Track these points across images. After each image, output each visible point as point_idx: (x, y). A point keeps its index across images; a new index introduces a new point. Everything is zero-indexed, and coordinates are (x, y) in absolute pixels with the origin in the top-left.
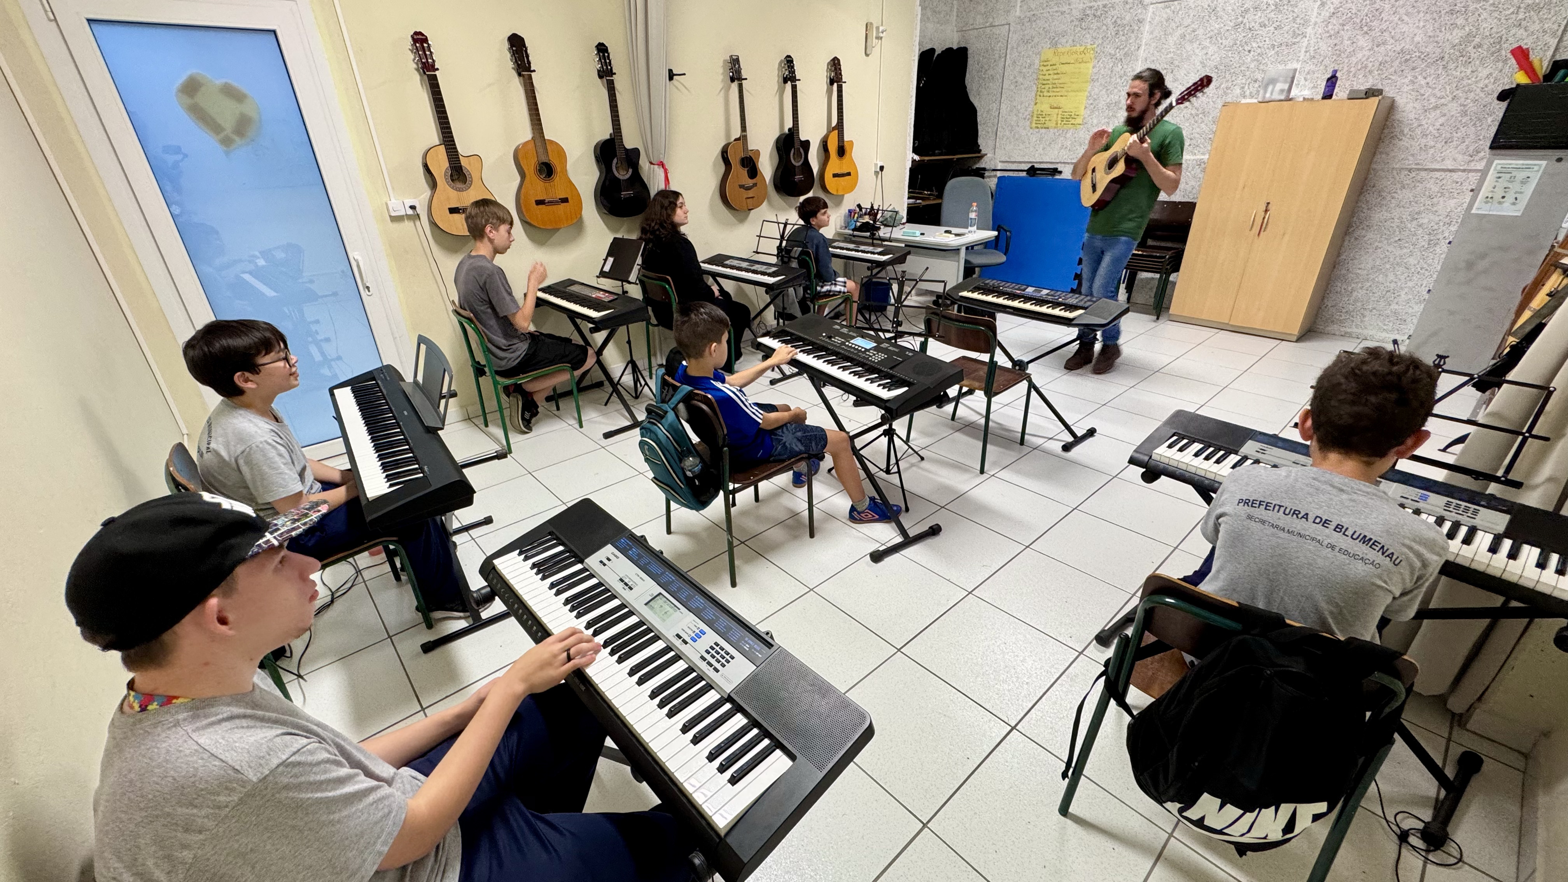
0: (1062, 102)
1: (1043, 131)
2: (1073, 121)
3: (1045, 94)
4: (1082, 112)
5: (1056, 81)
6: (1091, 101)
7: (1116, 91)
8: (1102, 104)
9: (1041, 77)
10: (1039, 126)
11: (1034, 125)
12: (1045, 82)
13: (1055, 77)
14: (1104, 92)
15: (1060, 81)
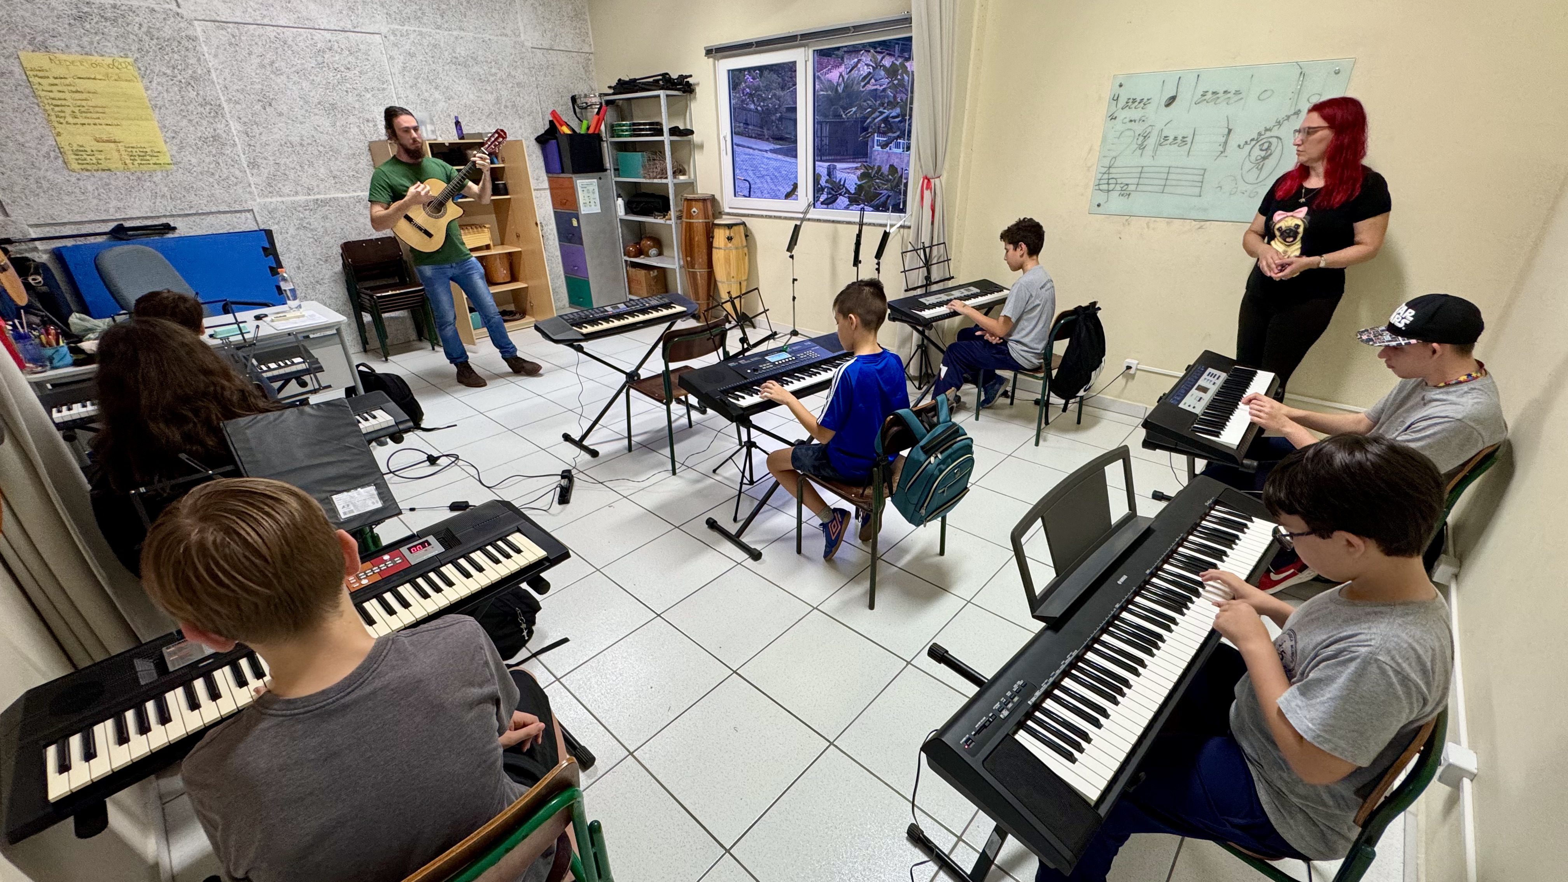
0: (117, 133)
1: (104, 175)
2: (154, 160)
3: (71, 120)
4: (164, 148)
5: (84, 103)
6: (170, 134)
7: (205, 123)
8: (191, 140)
9: (43, 94)
10: (89, 167)
11: (75, 166)
12: (55, 102)
13: (77, 96)
14: (185, 122)
15: (90, 103)
